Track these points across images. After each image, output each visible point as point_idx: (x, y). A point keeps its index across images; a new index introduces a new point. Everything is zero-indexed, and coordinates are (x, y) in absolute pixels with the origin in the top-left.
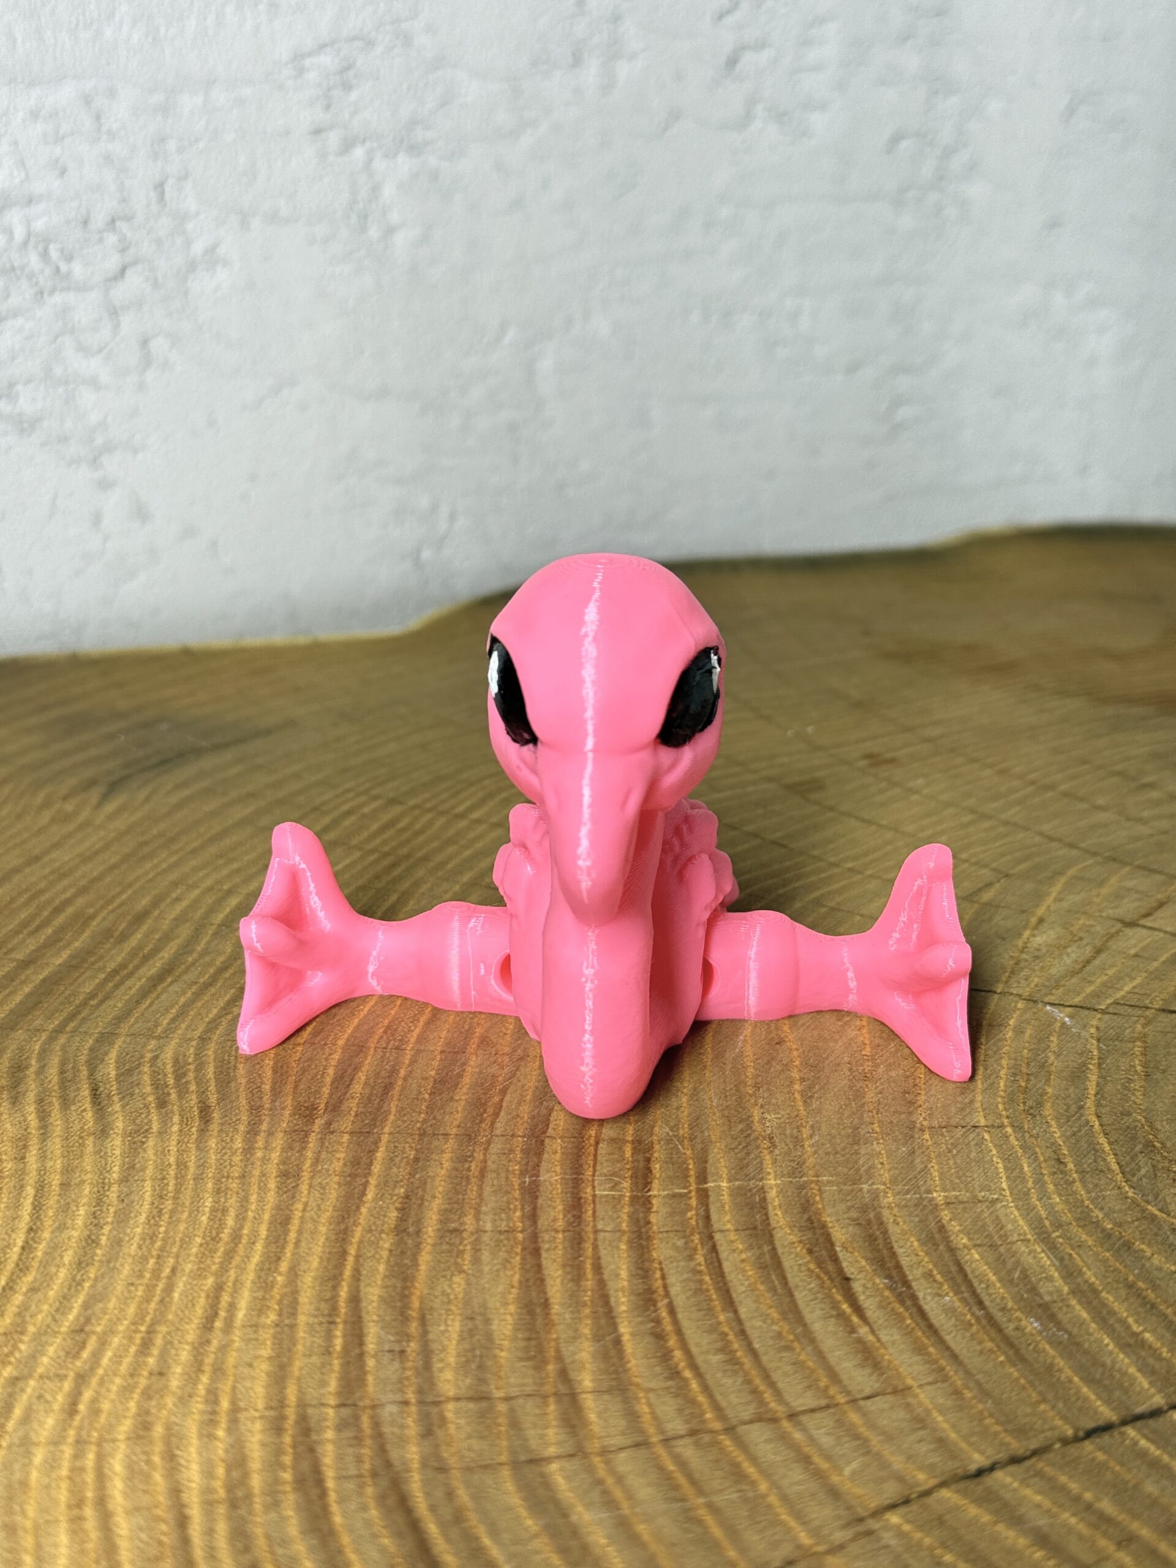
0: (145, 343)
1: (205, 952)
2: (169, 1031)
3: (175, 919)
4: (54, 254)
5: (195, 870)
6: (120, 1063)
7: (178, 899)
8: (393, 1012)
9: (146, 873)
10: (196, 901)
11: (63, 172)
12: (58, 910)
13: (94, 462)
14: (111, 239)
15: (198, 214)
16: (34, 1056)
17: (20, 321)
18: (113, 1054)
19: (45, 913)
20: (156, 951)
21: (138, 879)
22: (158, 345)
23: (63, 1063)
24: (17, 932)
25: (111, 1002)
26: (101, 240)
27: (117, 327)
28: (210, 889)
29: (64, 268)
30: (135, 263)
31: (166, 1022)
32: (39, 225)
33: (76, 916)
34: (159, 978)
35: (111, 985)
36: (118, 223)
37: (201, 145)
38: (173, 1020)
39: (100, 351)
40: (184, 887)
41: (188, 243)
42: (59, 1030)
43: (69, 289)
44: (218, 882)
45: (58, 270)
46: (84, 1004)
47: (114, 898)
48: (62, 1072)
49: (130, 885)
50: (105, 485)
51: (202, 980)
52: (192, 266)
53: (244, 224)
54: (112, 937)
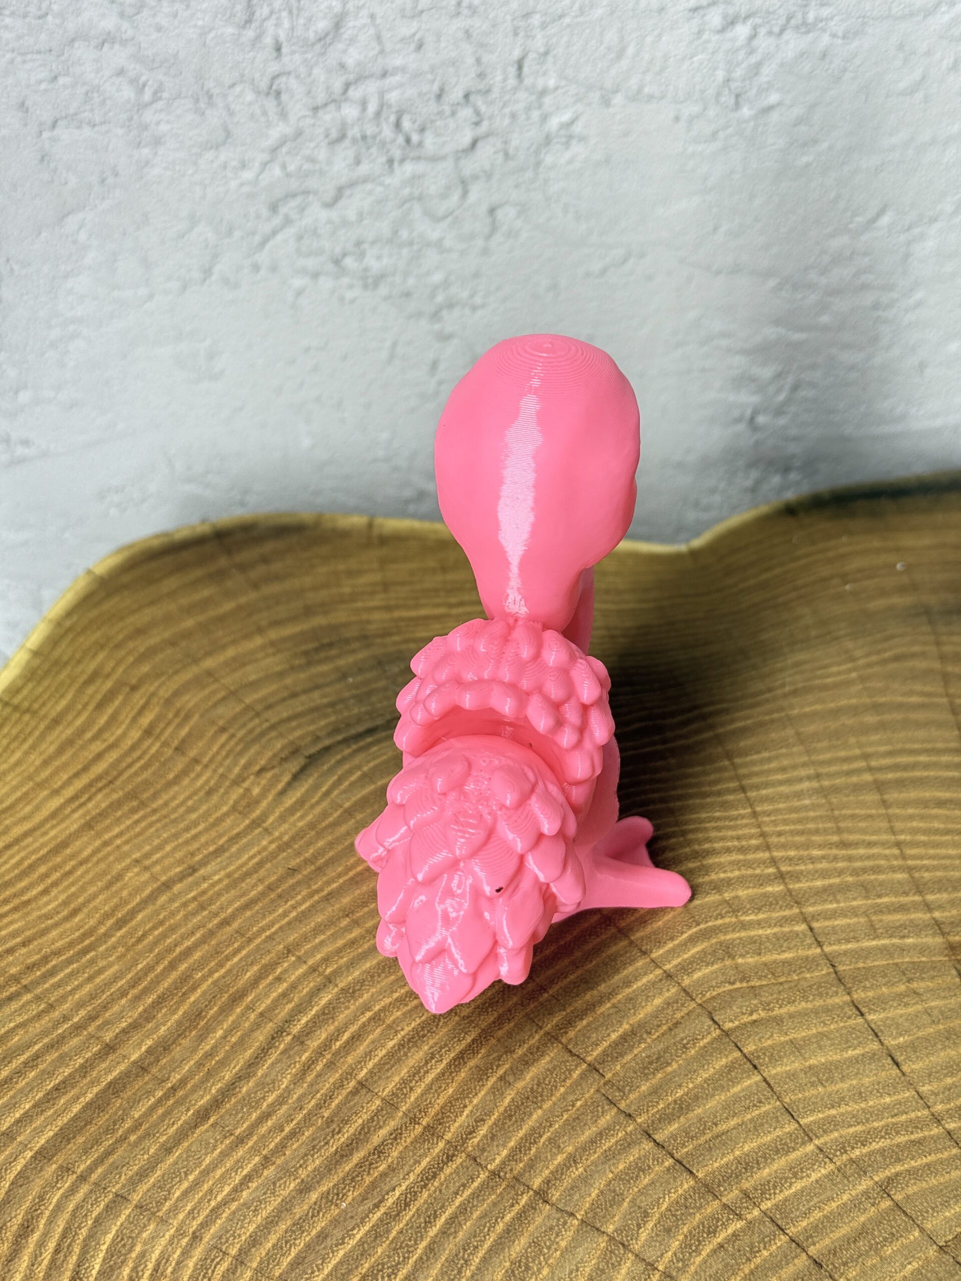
0: (492, 211)
1: (261, 1085)
2: (175, 1209)
3: (261, 1014)
4: (406, 124)
5: (317, 931)
6: (110, 1253)
7: (279, 979)
8: (380, 1250)
9: (272, 924)
10: (293, 987)
11: (420, 46)
12: (172, 966)
13: (436, 316)
14: (466, 113)
15: (556, 88)
16: (47, 1213)
17: (369, 186)
18: (109, 1237)
19: (160, 968)
20: (223, 1063)
21: (263, 930)
22: (507, 215)
23: (64, 1236)
24: (123, 993)
25: (146, 1143)
26: (453, 113)
27: (465, 194)
28: (314, 969)
29: (415, 138)
30: (487, 135)
31: (178, 1194)
32: (393, 97)
33: (185, 978)
34: (203, 1115)
35: (160, 1111)
36: (472, 98)
37: (567, 20)
38: (185, 1194)
39: (445, 217)
40: (293, 959)
41: (544, 118)
42: (83, 1178)
43: (419, 158)
44: (326, 960)
45: (408, 141)
46: (123, 1138)
47: (228, 958)
48: (57, 1251)
49: (250, 940)
50: (444, 338)
51: (238, 1132)
52: (548, 140)
53: (606, 102)
54: (195, 1028)
